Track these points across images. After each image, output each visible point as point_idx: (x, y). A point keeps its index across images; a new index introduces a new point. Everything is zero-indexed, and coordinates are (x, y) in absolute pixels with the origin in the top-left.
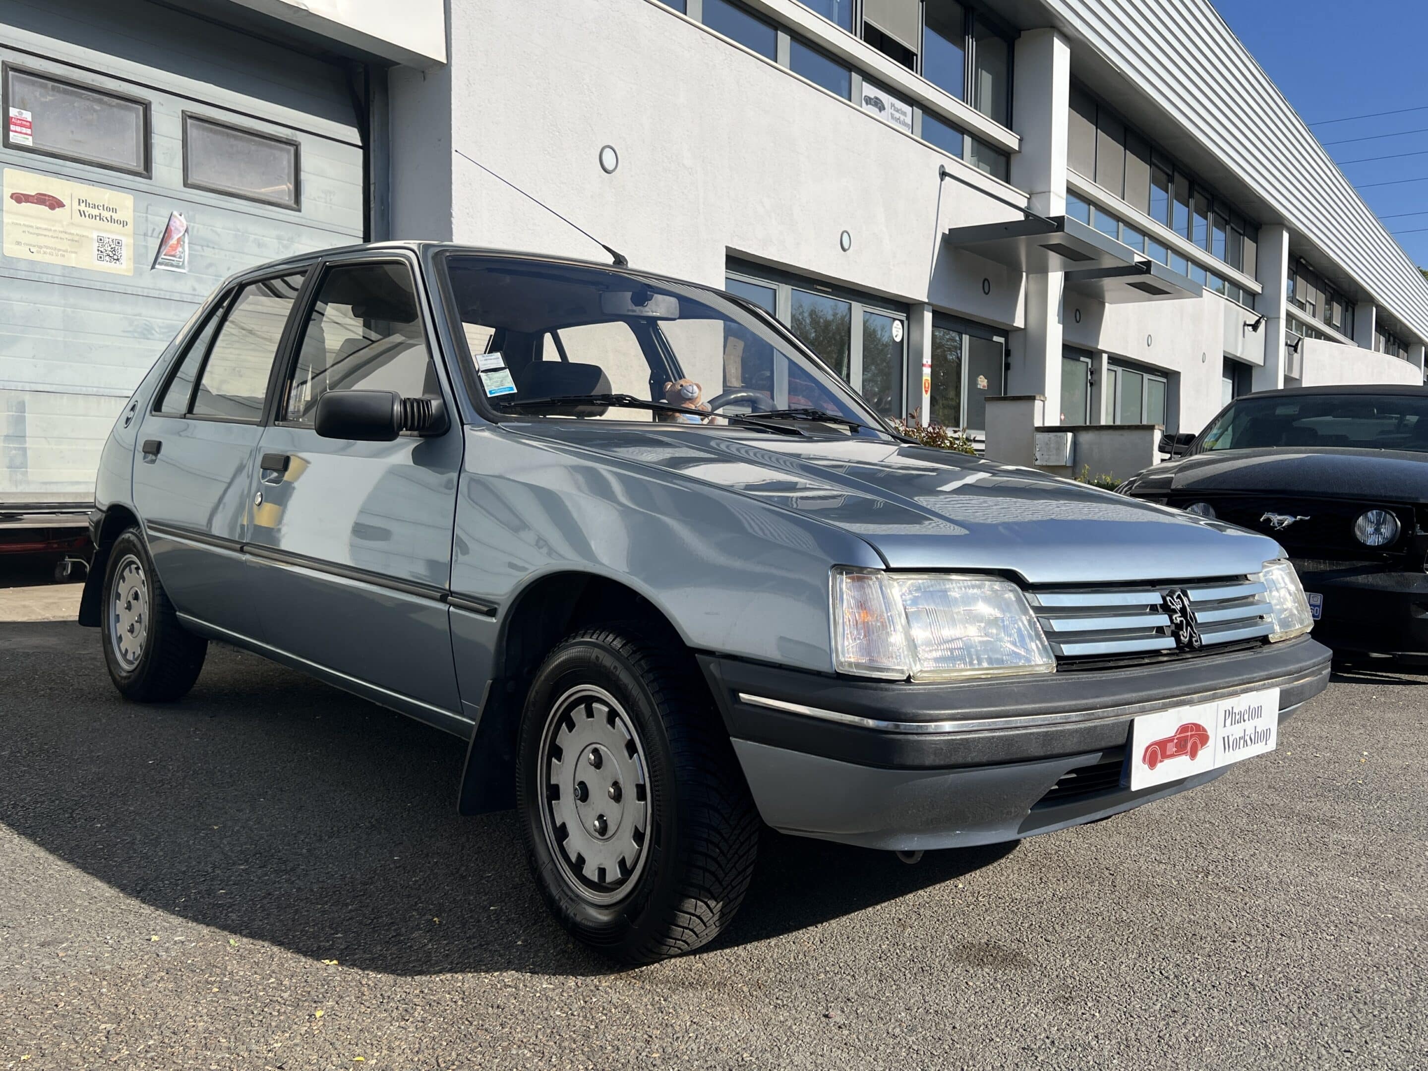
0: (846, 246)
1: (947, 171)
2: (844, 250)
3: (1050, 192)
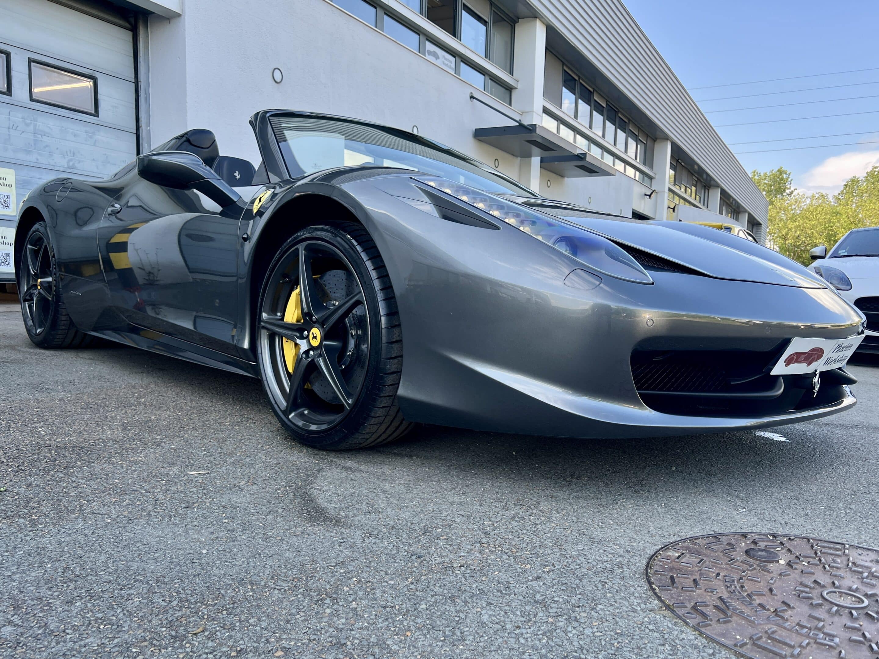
1: (475, 96)
3: (533, 112)
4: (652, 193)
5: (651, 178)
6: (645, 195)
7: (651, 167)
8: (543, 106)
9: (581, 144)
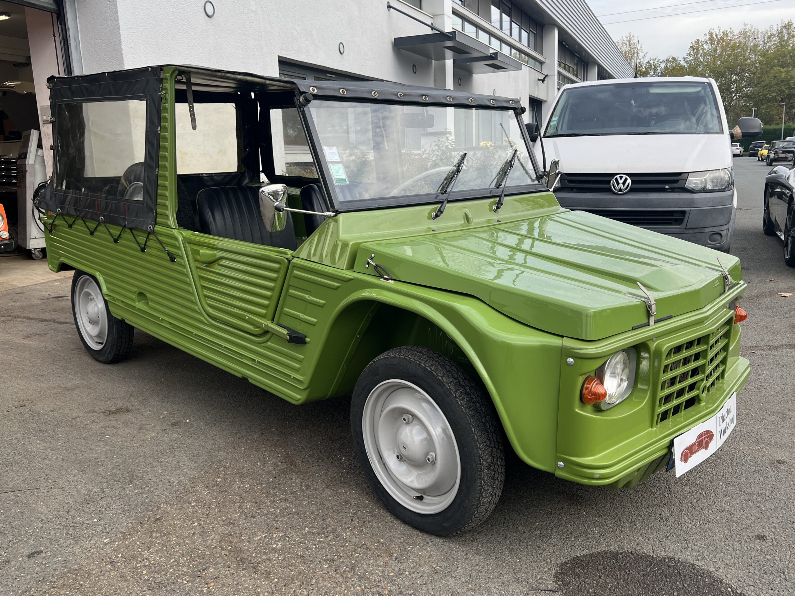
0: (342, 52)
1: (392, 5)
2: (341, 53)
3: (444, 14)
4: (544, 78)
5: (541, 63)
6: (539, 80)
7: (541, 53)
8: (452, 7)
9: (495, 45)
